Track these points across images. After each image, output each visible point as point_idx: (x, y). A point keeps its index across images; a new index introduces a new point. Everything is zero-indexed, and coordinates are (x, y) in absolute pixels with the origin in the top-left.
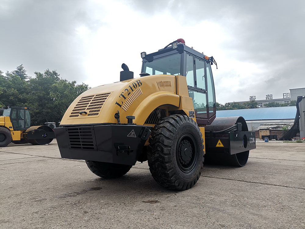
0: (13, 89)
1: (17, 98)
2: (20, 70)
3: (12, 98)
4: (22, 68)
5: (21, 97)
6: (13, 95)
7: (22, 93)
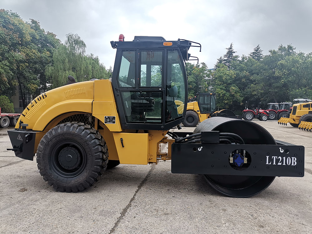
0: (245, 71)
1: (249, 79)
2: (257, 51)
3: (244, 80)
4: (258, 48)
5: (252, 78)
6: (245, 77)
7: (253, 74)
